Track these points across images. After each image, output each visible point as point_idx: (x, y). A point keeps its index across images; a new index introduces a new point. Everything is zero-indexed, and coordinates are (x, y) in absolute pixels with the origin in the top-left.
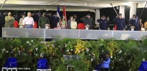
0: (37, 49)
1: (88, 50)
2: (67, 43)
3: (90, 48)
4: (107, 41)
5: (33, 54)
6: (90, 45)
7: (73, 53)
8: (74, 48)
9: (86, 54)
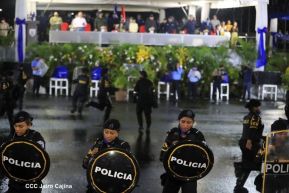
0: (91, 56)
1: (153, 58)
2: (127, 49)
3: (155, 56)
4: (176, 47)
5: (86, 61)
6: (155, 52)
7: (134, 61)
8: (136, 56)
9: (151, 63)
